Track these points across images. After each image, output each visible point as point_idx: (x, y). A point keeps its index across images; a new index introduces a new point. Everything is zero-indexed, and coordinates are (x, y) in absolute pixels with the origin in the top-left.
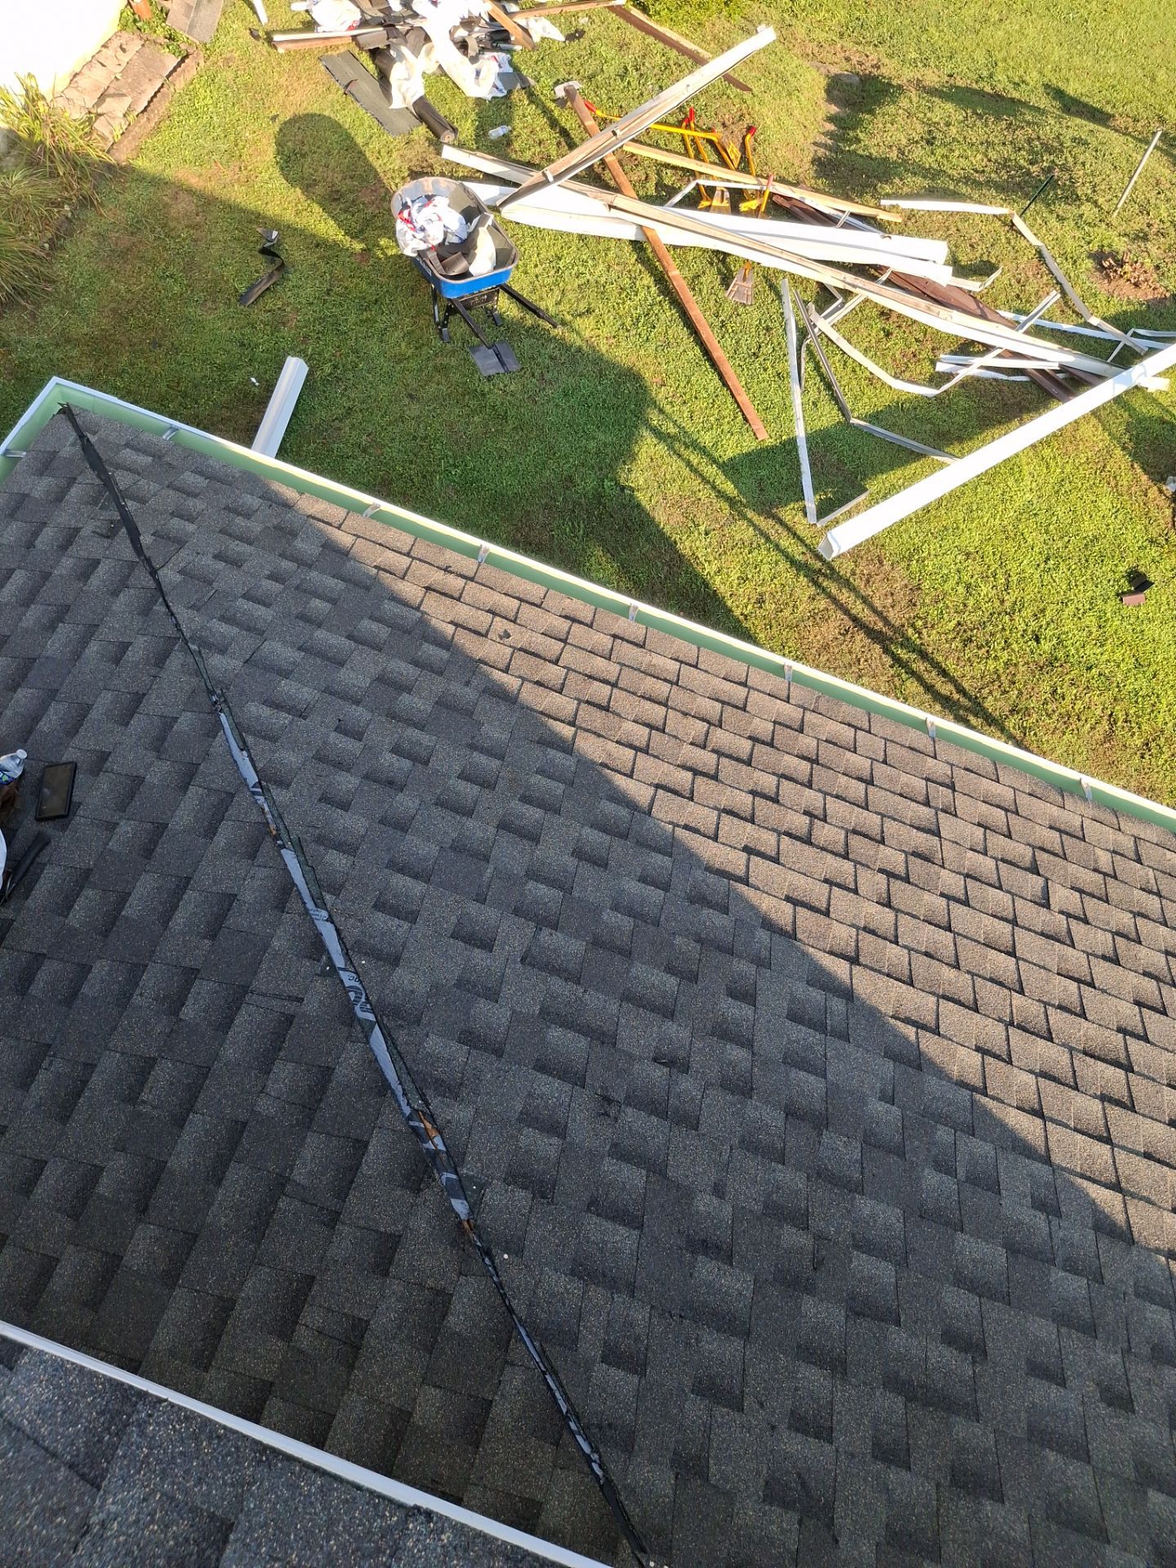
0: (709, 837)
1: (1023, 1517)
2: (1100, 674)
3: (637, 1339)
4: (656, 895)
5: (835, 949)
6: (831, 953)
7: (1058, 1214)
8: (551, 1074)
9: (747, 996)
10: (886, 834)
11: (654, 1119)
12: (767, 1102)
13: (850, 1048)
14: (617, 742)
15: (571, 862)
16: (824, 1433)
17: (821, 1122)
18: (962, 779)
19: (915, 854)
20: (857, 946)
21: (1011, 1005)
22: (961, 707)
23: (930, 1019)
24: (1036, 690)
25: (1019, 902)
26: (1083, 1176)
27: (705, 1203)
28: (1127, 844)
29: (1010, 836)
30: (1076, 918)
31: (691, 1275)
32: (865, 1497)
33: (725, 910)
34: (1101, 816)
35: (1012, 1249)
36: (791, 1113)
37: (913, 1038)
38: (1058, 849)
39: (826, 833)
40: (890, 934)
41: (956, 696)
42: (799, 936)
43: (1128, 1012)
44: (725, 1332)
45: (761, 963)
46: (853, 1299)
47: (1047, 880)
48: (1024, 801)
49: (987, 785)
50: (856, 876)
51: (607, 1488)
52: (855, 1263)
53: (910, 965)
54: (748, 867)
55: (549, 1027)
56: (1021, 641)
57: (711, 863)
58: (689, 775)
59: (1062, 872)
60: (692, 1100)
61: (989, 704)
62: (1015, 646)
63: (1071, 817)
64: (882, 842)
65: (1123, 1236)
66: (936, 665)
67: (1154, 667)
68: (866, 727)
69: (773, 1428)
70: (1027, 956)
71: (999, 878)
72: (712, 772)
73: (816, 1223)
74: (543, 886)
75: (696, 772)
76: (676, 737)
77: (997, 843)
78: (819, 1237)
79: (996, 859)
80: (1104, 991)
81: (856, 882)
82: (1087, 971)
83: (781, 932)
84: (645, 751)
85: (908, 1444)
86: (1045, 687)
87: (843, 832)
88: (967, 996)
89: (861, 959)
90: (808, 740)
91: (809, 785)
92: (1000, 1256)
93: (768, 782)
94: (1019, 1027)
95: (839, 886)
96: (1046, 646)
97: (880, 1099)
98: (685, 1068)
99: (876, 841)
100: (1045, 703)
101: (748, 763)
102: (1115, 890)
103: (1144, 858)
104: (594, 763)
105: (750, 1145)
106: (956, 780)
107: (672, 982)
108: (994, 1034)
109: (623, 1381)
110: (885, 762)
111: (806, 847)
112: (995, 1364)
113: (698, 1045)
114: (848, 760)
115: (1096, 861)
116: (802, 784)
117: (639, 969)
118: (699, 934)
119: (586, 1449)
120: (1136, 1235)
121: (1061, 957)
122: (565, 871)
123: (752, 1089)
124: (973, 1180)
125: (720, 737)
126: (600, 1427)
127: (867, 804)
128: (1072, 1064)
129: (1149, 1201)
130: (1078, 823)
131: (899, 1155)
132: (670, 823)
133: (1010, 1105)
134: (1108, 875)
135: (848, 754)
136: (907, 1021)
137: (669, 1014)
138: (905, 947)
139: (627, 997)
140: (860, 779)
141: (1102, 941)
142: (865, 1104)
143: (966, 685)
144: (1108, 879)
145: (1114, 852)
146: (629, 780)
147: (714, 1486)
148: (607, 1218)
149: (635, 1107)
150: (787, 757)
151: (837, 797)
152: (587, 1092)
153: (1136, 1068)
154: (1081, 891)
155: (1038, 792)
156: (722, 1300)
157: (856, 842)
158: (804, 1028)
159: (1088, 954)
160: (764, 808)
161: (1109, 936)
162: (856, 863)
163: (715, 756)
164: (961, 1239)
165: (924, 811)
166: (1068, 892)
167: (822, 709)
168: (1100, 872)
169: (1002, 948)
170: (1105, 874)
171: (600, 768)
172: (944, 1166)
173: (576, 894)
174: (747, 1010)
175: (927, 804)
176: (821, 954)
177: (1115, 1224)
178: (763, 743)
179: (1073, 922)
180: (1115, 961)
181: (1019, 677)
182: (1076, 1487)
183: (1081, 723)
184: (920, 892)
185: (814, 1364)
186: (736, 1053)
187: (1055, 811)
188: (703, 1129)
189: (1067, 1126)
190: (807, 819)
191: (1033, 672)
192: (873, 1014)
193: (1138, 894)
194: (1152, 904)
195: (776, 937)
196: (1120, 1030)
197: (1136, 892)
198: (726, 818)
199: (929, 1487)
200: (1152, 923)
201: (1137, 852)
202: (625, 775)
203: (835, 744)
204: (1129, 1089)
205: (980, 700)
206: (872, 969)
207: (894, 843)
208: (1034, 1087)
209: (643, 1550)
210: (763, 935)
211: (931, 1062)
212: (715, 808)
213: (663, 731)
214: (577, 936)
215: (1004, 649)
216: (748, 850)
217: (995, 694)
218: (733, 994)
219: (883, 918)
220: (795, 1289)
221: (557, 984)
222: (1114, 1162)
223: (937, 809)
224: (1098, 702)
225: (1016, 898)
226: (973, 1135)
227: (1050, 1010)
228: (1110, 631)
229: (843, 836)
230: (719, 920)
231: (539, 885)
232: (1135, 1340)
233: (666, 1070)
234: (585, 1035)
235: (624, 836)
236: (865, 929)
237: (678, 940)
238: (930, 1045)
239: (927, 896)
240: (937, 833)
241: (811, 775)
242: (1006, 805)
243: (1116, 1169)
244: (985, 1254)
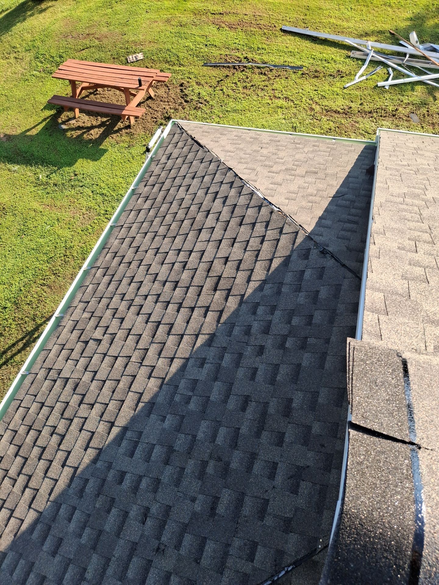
0: (56, 484)
1: (296, 392)
2: (24, 287)
3: (245, 544)
4: (77, 514)
5: (107, 432)
6: (109, 434)
7: (205, 359)
8: (146, 577)
9: (122, 475)
10: (65, 401)
11: (166, 527)
12: (162, 472)
13: (145, 432)
14: (6, 526)
15: (58, 558)
16: (275, 466)
17: (171, 450)
18: (47, 364)
19: (75, 390)
20: (107, 422)
21: (135, 362)
22: (29, 339)
23: (137, 396)
24: (26, 311)
25: (98, 351)
26: (193, 347)
27: (198, 507)
28: (82, 305)
29: (73, 350)
30: (106, 330)
31: (223, 517)
32: (294, 453)
33: (87, 481)
34: (70, 313)
35: (216, 379)
36: (167, 462)
37: (143, 404)
38: (80, 332)
39: (61, 429)
40: (104, 406)
41: (24, 341)
42: (101, 447)
43: (141, 319)
44: (242, 504)
45: (110, 466)
46: (231, 446)
47: (91, 339)
48: (60, 341)
49: (51, 355)
50: (80, 417)
51: (297, 564)
52: (219, 443)
53: (116, 400)
54: (70, 467)
55: (127, 577)
56: (5, 314)
57: (67, 484)
58: (27, 490)
59: (89, 332)
60: (160, 507)
61: (29, 329)
62: (7, 317)
63: (68, 324)
64: (68, 403)
65: (212, 337)
66: (10, 348)
67: (24, 267)
68: (20, 402)
69: (274, 487)
70: (118, 352)
71: (88, 357)
72: (28, 478)
73: (206, 457)
74: (66, 575)
75: (26, 486)
76: (9, 494)
77: (75, 355)
78: (211, 457)
79: (81, 357)
80: (133, 326)
81: (82, 418)
82: (125, 330)
83: (99, 455)
84: (12, 511)
85: (277, 432)
86: (26, 307)
87: (62, 420)
88: (130, 379)
89: (112, 421)
90: (21, 429)
91: (40, 432)
92: (218, 384)
93: (36, 451)
94: (143, 360)
95: (83, 425)
96: (9, 305)
97: (164, 422)
98: (148, 509)
99: (67, 406)
100: (33, 308)
101: (26, 459)
102: (98, 314)
103: (88, 300)
104: (13, 541)
105: (178, 483)
106: (48, 367)
107: (114, 511)
108: (143, 371)
109: (260, 552)
110: (36, 396)
111: (66, 438)
112: (251, 393)
113: (139, 502)
114: (32, 412)
115: (87, 318)
116: (39, 435)
117: (107, 528)
118: (96, 494)
119: (283, 573)
120: (212, 332)
121: (120, 339)
122: (61, 562)
123: (157, 478)
124: (193, 389)
125: (13, 472)
126: (276, 565)
127: (52, 407)
128: (157, 343)
129: (202, 326)
130: (72, 322)
131: (184, 418)
132: (47, 503)
133: (169, 370)
134: (92, 315)
135: (30, 412)
136: (137, 405)
137: (126, 514)
138: (110, 401)
139: (118, 535)
140: (41, 408)
141: (115, 322)
142: (165, 429)
143: (20, 337)
144: (94, 315)
145: (84, 311)
146: (25, 522)
147: (294, 516)
148: (202, 554)
149: (161, 536)
150: (27, 440)
151: (47, 420)
152: (154, 559)
153: (160, 320)
154: (97, 326)
155: (57, 335)
156: (232, 503)
157: (66, 415)
158: (136, 451)
159: (120, 329)
160: (47, 455)
161: (114, 319)
162: (75, 416)
163: (21, 475)
164: (212, 398)
165: (58, 383)
166: (97, 331)
167: (8, 421)
168: (91, 318)
169: (114, 361)
170: (92, 316)
171: (16, 537)
172: (188, 400)
173: (72, 557)
174: (128, 476)
175: (55, 381)
176: (109, 438)
177: (209, 339)
178: (19, 450)
179: (108, 332)
180: (123, 319)
181: (20, 317)
182: (287, 371)
183: (43, 296)
184: (89, 391)
185: (253, 466)
186: (144, 484)
187: (66, 330)
188: (171, 504)
189: (177, 350)
190: (54, 435)
191: (19, 311)
192: (133, 420)
193: (100, 305)
194: (104, 301)
195: (100, 458)
196: (146, 323)
197: (99, 306)
198: (49, 474)
199: (290, 426)
200: (111, 303)
201: (85, 302)
202: (22, 524)
203: (25, 417)
204: (166, 324)
205: (27, 332)
206: (116, 417)
207: (69, 398)
208: (164, 359)
209: (316, 550)
210: (99, 464)
211: (153, 398)
212: (44, 479)
213: (5, 501)
214: (90, 558)
215: (7, 321)
216: (63, 466)
217: (26, 326)
218: (121, 482)
219: (98, 408)
220: (228, 471)
221: (110, 571)
222: (189, 335)
223: (58, 377)
224: (34, 289)
225: (96, 352)
226: (178, 386)
227: (138, 347)
228: (6, 281)
229: (63, 420)
230: (90, 484)
231: (66, 577)
232: (243, 340)
233: (148, 519)
234: (132, 558)
235: (49, 528)
236: (101, 417)
237: (97, 506)
238: (146, 398)
239: (91, 388)
240: (67, 379)
241: (36, 430)
242: (60, 349)
243: (192, 335)
244: (217, 390)
